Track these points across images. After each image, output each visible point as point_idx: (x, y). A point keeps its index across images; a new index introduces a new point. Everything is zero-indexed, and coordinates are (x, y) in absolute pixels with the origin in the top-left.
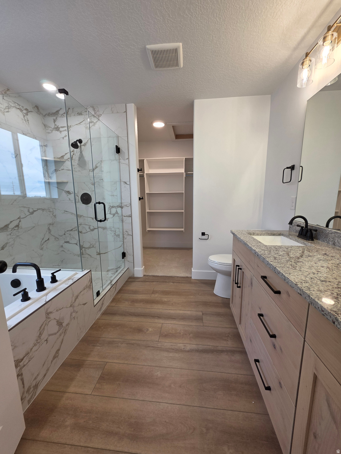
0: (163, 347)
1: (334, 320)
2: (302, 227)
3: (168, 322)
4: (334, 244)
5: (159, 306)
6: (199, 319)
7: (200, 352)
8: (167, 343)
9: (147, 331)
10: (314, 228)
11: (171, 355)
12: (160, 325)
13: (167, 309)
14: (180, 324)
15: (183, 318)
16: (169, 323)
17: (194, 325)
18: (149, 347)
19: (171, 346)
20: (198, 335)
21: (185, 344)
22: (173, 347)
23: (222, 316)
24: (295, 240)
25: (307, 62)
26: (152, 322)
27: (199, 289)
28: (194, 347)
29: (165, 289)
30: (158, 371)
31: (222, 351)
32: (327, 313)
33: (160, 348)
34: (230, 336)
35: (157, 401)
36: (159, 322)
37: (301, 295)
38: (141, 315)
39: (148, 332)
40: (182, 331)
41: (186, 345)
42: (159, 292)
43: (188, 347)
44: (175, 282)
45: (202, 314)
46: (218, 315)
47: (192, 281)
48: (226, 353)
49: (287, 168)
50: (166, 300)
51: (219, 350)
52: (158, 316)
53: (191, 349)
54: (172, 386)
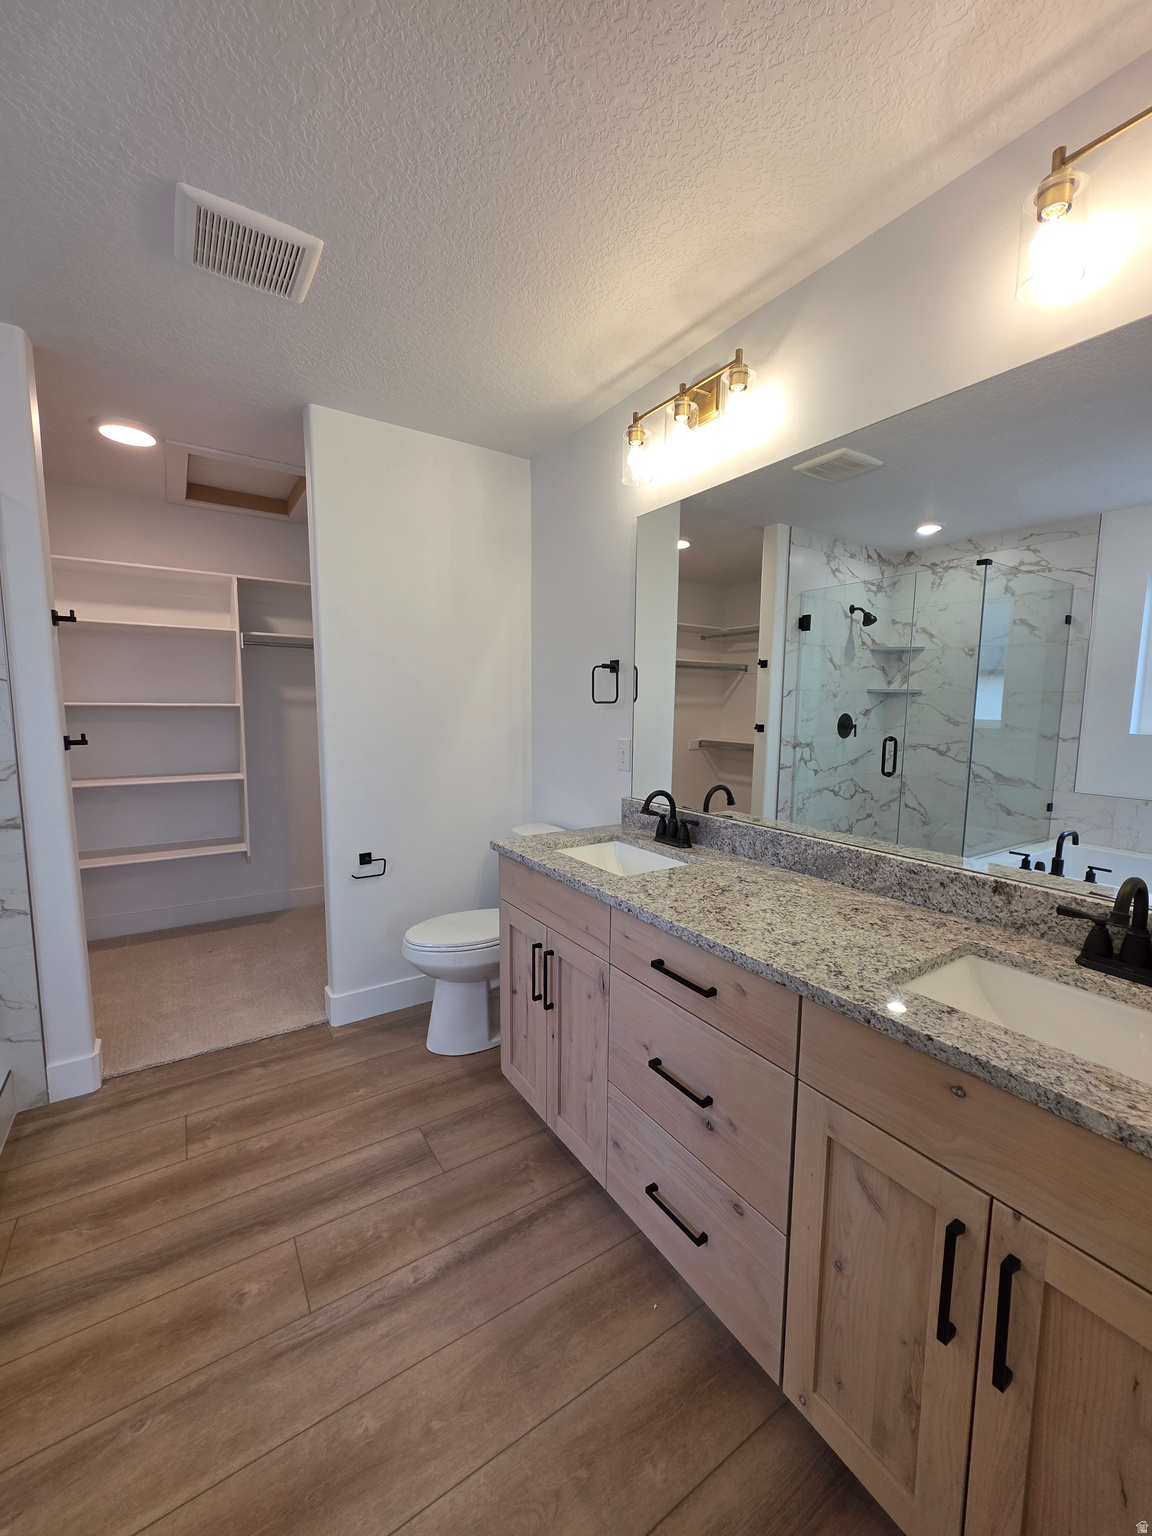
0: (341, 1319)
1: (869, 1017)
2: (663, 817)
3: (313, 1221)
4: (734, 851)
5: (250, 1180)
6: (418, 1158)
7: (471, 1258)
8: (346, 1299)
9: (240, 1302)
10: (689, 819)
11: (382, 1328)
12: (287, 1250)
13: (289, 1177)
14: (362, 1205)
15: (365, 1179)
16: (321, 1221)
17: (414, 1182)
18: (281, 1354)
19: (368, 1297)
20: (440, 1213)
21: (413, 1264)
22: (375, 1300)
23: (485, 1116)
24: (653, 849)
25: (637, 434)
26: (246, 1256)
27: (375, 1055)
28: (446, 1254)
29: (239, 1104)
30: (362, 1417)
31: (531, 1220)
32: (851, 1008)
33: (330, 1329)
34: (531, 1164)
35: (407, 1515)
36: (276, 1243)
37: (785, 985)
38: (181, 1255)
39: (247, 1304)
40: (384, 1226)
41: (418, 1263)
42: (219, 1124)
43: (429, 1267)
44: (271, 1061)
45: (425, 1135)
46: (472, 1115)
47: (334, 1036)
48: (542, 1219)
49: (604, 666)
50: (265, 1144)
51: (522, 1222)
52: (262, 1218)
53: (439, 1270)
54: (436, 1425)
